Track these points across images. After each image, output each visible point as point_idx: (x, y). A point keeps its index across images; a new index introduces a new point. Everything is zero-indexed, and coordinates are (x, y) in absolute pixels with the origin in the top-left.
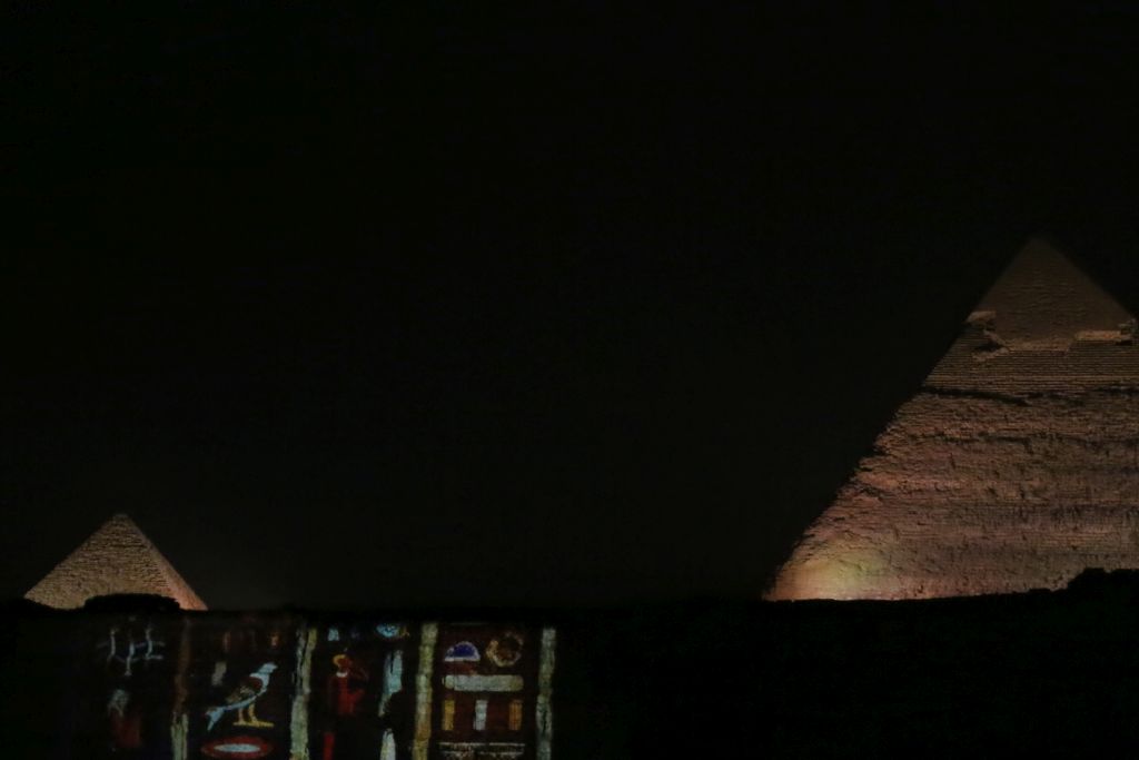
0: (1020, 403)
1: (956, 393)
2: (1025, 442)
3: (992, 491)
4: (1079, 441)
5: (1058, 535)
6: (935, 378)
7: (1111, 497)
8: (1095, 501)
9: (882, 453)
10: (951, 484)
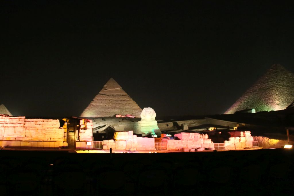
0: (109, 96)
1: (102, 94)
2: (109, 100)
3: (106, 106)
4: (115, 100)
5: (112, 111)
6: (100, 93)
7: (118, 107)
8: (116, 107)
9: (94, 101)
10: (101, 105)
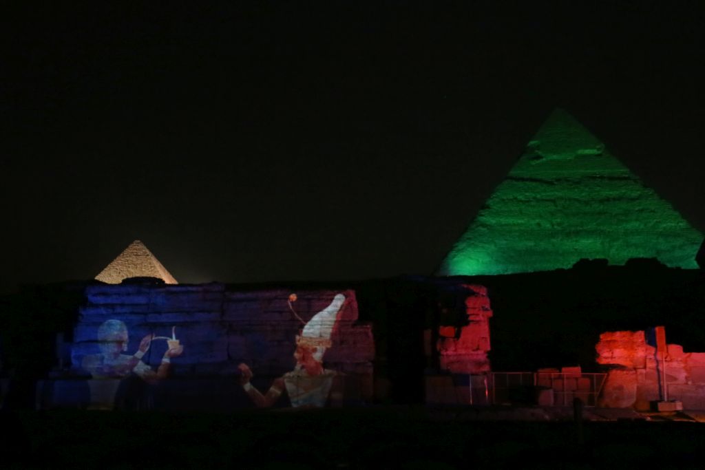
0: (550, 183)
1: (523, 179)
2: (554, 201)
3: (539, 225)
4: (577, 200)
5: (569, 244)
6: (514, 172)
7: (592, 226)
8: (585, 228)
9: (488, 207)
10: (520, 221)
